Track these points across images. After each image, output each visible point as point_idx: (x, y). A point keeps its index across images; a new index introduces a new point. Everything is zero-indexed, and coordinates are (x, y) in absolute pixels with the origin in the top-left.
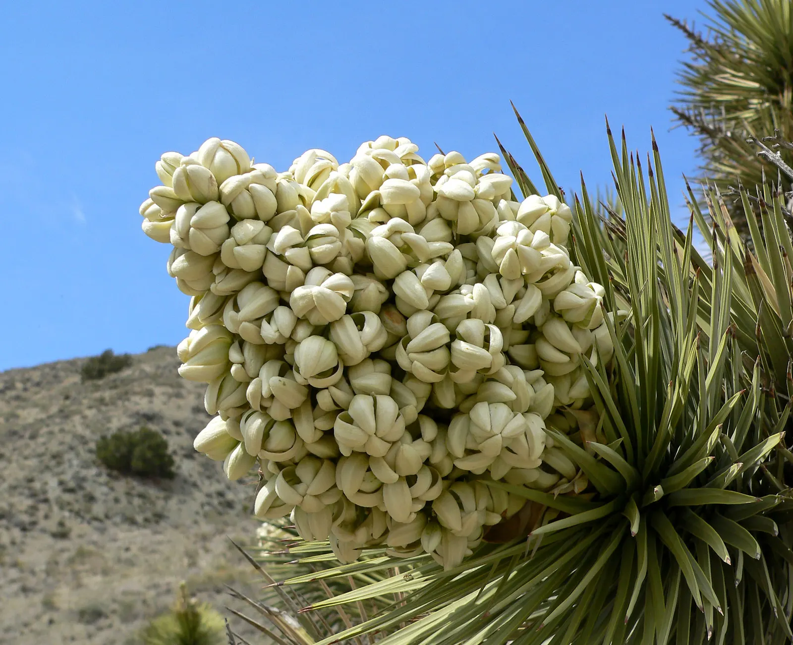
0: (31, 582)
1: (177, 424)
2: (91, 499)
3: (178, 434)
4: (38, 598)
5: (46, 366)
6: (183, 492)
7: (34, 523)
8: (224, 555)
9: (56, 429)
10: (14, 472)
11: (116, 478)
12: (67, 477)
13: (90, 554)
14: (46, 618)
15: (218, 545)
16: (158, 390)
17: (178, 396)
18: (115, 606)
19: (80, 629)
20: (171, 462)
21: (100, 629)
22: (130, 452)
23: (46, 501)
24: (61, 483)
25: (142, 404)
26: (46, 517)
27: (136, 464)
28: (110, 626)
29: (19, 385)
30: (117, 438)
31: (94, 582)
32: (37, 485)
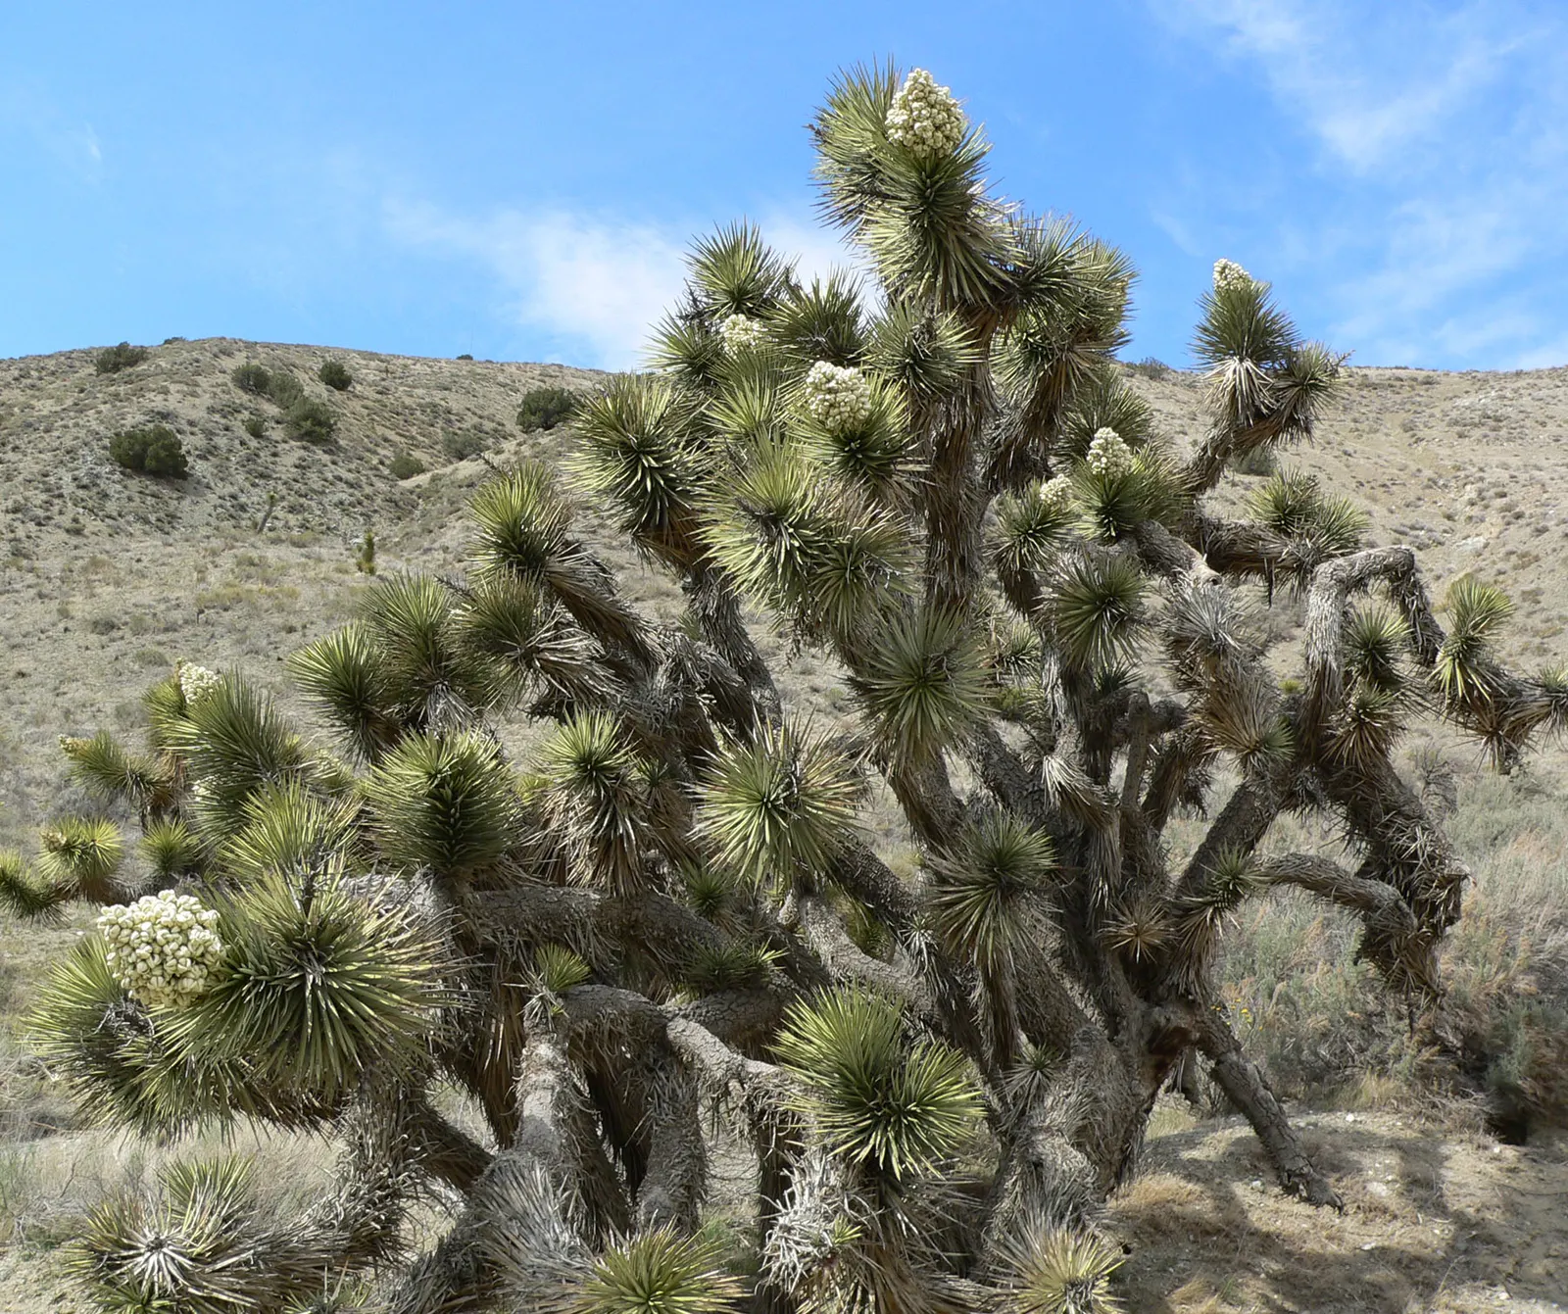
0: (47, 588)
1: (191, 423)
2: (105, 496)
3: (192, 434)
4: (54, 605)
5: (61, 354)
6: (196, 492)
7: (49, 518)
8: (232, 571)
9: (71, 423)
10: (28, 466)
11: (130, 477)
12: (81, 473)
13: (103, 564)
14: (61, 626)
15: (227, 561)
16: (173, 388)
17: (194, 394)
18: (126, 618)
19: (93, 638)
20: (186, 463)
21: (113, 640)
22: (144, 451)
23: (61, 496)
24: (75, 479)
25: (157, 402)
26: (61, 513)
27: (149, 463)
28: (122, 638)
29: (34, 374)
30: (129, 435)
31: (106, 591)
32: (52, 480)
